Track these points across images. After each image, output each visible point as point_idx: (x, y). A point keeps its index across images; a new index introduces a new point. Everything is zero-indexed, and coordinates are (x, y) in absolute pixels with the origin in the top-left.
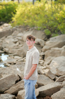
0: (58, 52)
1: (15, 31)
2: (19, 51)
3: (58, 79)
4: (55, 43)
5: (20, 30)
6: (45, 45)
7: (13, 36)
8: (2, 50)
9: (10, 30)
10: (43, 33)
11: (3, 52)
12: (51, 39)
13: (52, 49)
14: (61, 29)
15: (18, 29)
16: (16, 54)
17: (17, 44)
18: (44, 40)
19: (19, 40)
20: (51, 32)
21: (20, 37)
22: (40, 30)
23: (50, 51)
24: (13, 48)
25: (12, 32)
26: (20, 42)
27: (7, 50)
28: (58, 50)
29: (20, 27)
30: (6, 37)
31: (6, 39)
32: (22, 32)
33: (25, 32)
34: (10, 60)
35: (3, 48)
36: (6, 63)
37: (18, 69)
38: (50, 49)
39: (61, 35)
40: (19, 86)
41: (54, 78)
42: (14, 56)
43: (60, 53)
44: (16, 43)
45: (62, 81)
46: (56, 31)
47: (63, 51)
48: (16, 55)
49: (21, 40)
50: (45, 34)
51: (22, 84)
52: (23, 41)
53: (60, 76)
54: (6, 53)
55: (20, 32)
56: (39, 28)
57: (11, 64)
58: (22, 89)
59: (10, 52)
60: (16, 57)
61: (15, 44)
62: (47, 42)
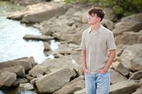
0: (134, 37)
1: (71, 9)
2: (76, 36)
3: (133, 75)
4: (129, 25)
5: (78, 7)
6: (114, 28)
7: (67, 15)
8: (51, 35)
9: (62, 8)
10: (112, 11)
11: (52, 37)
12: (123, 19)
13: (124, 33)
14: (138, 4)
15: (74, 6)
16: (71, 40)
17: (73, 27)
18: (112, 20)
19: (76, 21)
20: (124, 9)
21: (78, 16)
22: (107, 7)
23: (122, 37)
24: (67, 33)
25: (66, 10)
26: (77, 24)
27: (58, 35)
28: (134, 35)
29: (78, 3)
30: (57, 17)
31: (57, 20)
32: (80, 9)
33: (84, 10)
34: (62, 48)
35: (52, 33)
36: (57, 53)
37: (74, 62)
38: (121, 34)
39: (138, 15)
40: (75, 85)
41: (126, 74)
42: (69, 43)
43: (137, 39)
44: (71, 25)
45: (139, 79)
46: (130, 8)
47: (140, 36)
48: (71, 43)
49: (79, 22)
50: (114, 13)
51: (80, 82)
52: (82, 23)
53: (137, 71)
54: (56, 39)
55: (77, 11)
56: (105, 4)
57: (63, 54)
58: (80, 89)
59: (62, 38)
60: (71, 45)
61: (69, 28)
62: (118, 24)
